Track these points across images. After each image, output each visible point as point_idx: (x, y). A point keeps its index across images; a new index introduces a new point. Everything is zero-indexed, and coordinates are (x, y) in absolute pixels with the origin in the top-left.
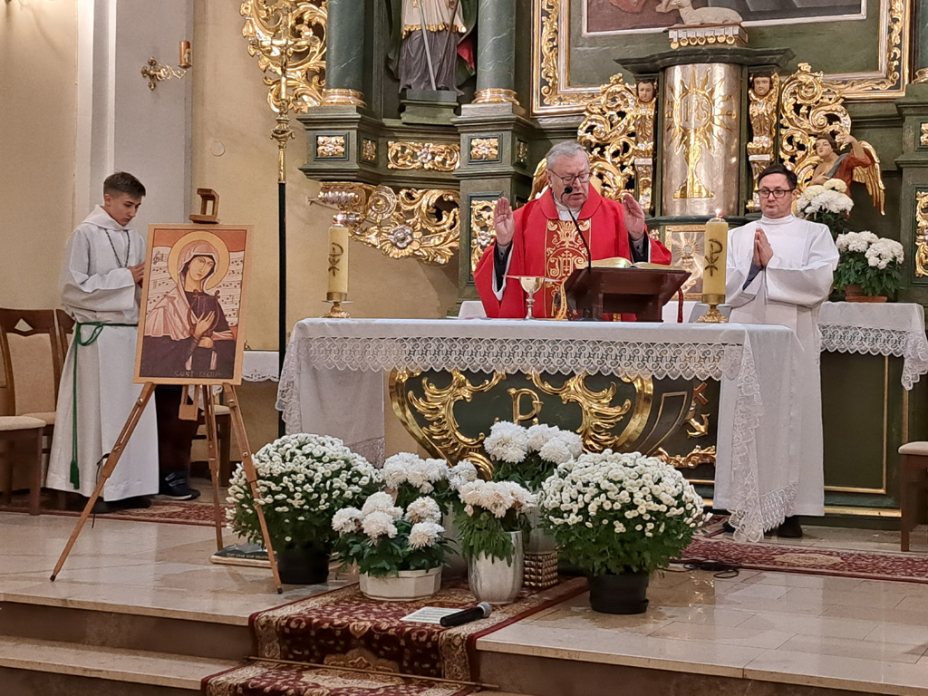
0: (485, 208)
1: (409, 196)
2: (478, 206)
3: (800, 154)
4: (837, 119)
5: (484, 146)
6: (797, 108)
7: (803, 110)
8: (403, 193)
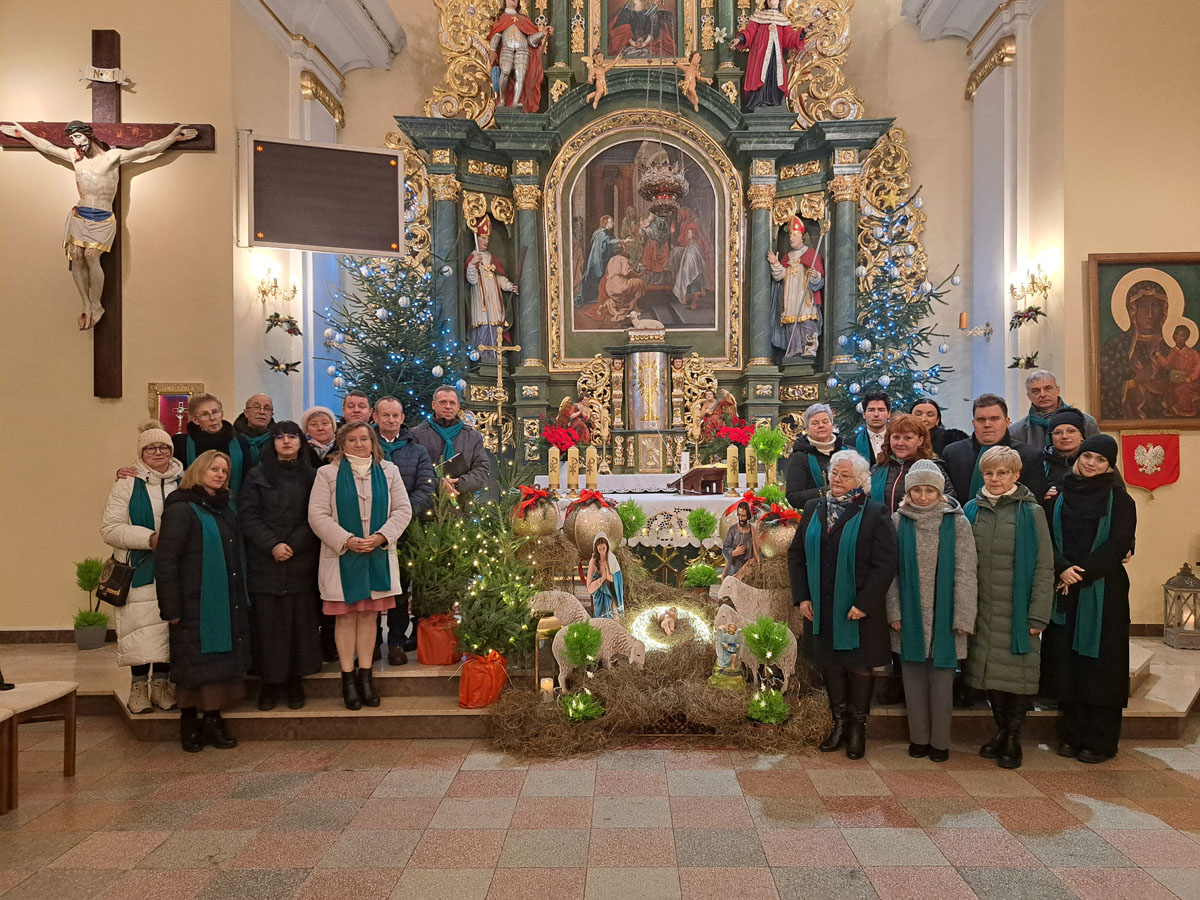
0: (533, 424)
1: (482, 416)
2: (528, 422)
3: (694, 398)
4: (711, 381)
5: (530, 390)
6: (692, 375)
7: (695, 376)
8: (479, 414)
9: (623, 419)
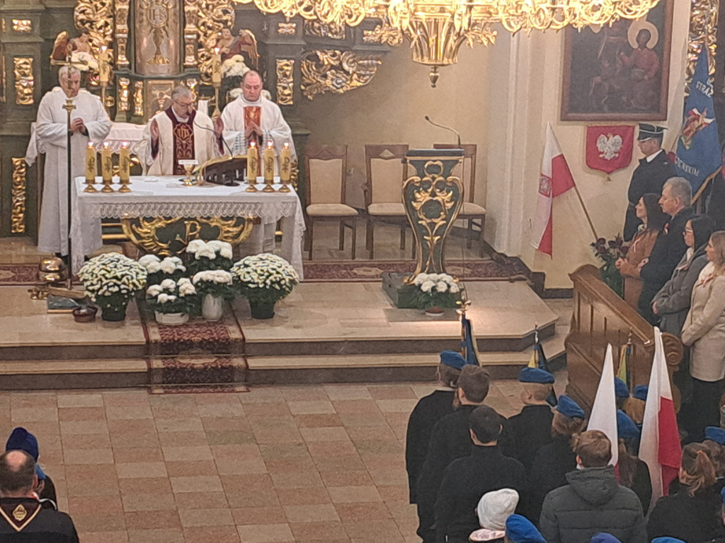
2: (19, 61)
4: (228, 13)
9: (129, 59)
